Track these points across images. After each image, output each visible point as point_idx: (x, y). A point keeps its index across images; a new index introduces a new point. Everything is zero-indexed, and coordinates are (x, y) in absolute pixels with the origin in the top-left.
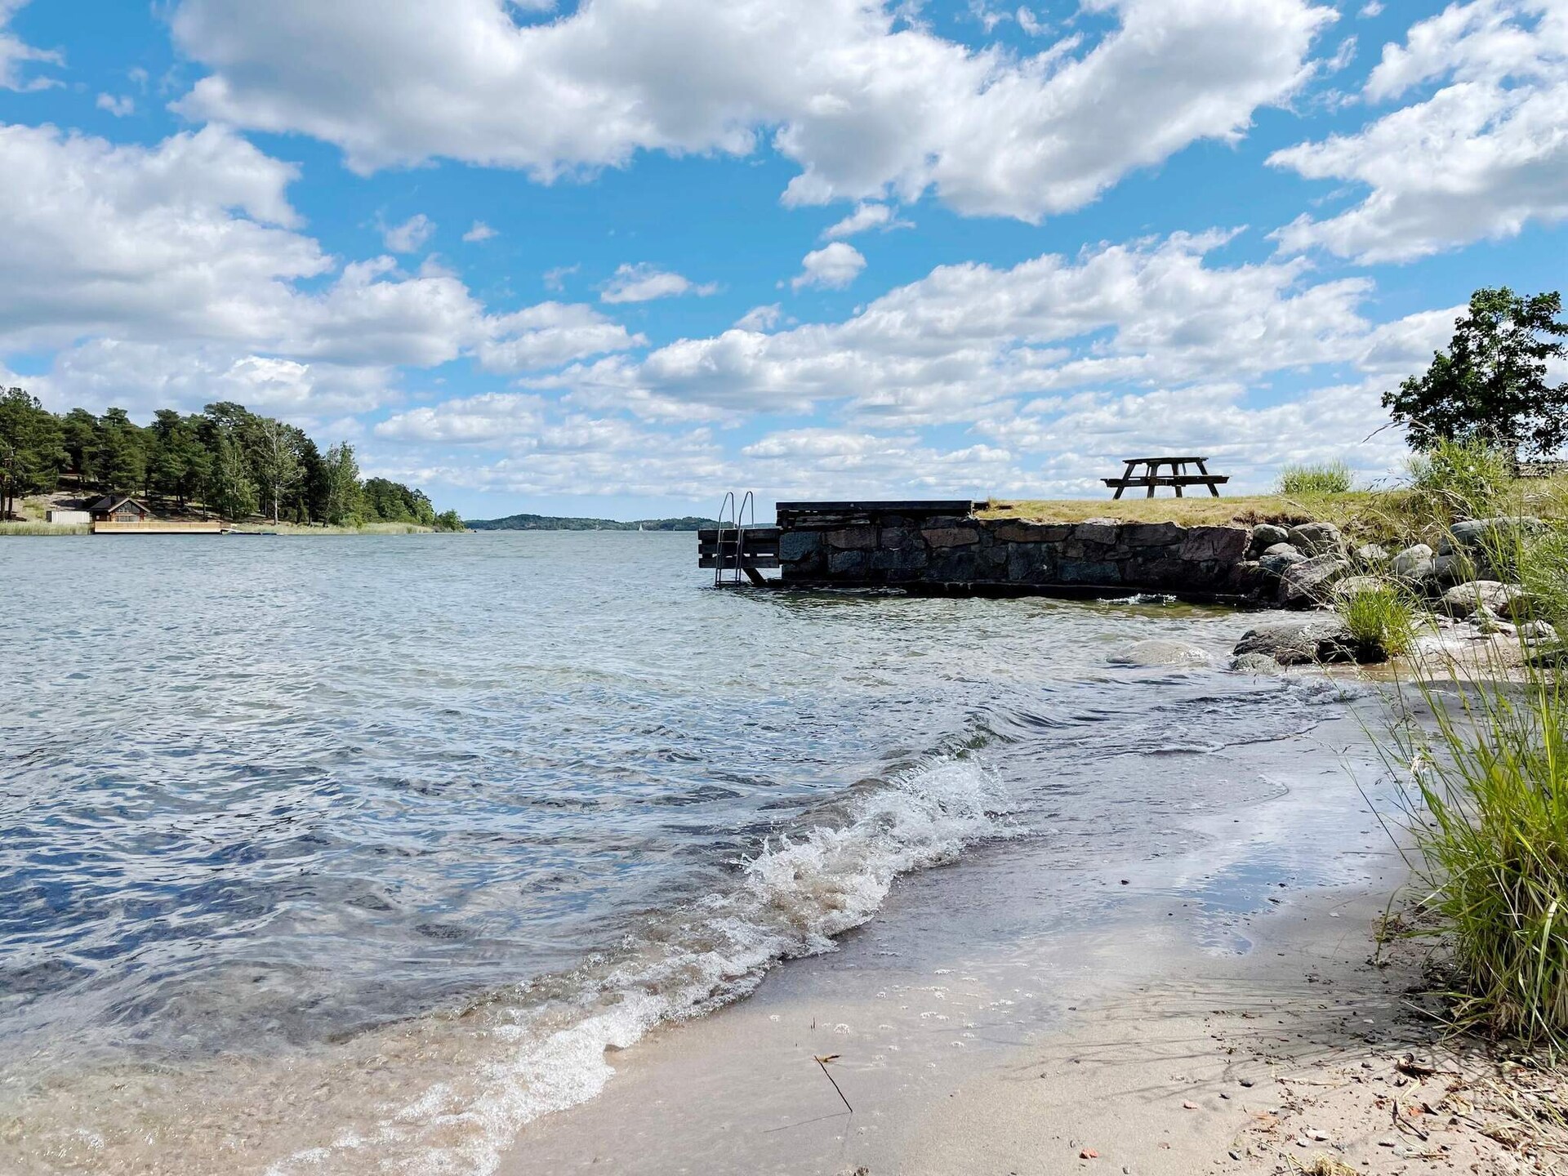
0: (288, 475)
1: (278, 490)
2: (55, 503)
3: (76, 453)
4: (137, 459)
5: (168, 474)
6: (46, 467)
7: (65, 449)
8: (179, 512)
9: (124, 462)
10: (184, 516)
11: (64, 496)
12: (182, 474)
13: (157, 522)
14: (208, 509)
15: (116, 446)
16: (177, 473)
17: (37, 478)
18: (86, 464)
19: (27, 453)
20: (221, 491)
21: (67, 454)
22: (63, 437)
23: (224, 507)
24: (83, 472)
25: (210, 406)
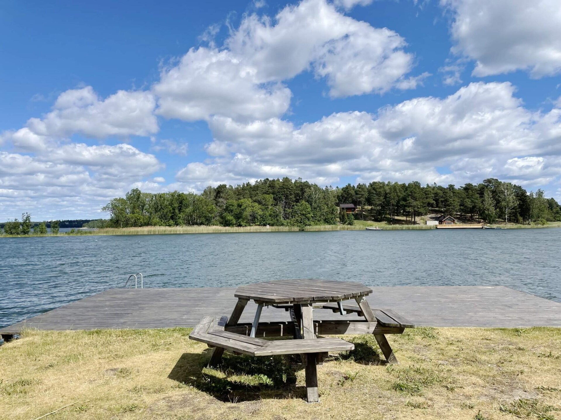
0: (511, 204)
1: (507, 211)
2: (430, 218)
3: (437, 201)
4: (456, 202)
5: (466, 206)
6: (425, 206)
7: (434, 200)
8: (471, 220)
9: (451, 203)
10: (472, 221)
11: (433, 215)
12: (471, 206)
13: (461, 224)
14: (480, 219)
15: (448, 198)
16: (469, 206)
17: (422, 210)
18: (440, 204)
19: (418, 202)
20: (484, 212)
21: (434, 201)
22: (433, 196)
23: (486, 218)
24: (439, 207)
25: (485, 180)
